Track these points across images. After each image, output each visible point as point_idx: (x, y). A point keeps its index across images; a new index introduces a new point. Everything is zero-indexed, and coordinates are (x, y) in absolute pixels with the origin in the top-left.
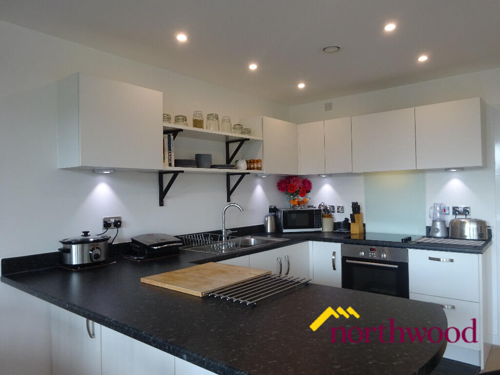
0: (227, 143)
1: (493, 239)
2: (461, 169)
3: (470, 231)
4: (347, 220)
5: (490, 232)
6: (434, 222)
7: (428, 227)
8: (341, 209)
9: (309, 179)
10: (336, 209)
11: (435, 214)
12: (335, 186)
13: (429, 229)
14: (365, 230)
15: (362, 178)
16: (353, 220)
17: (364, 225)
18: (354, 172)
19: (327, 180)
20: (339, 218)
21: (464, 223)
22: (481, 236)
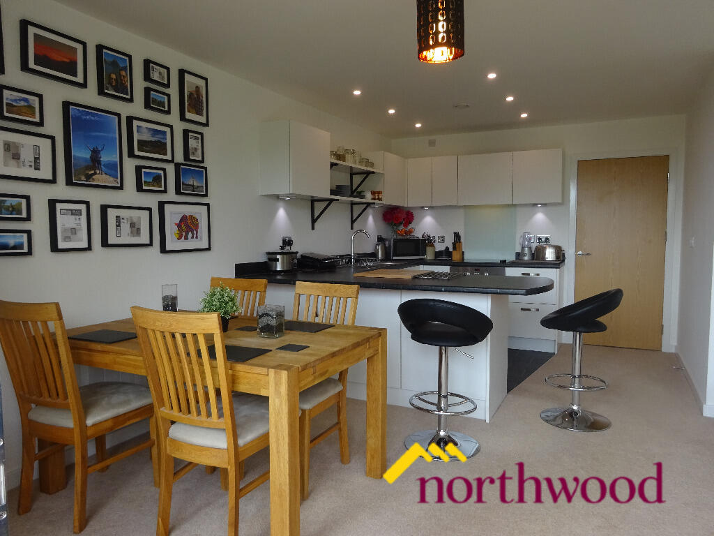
0: (352, 175)
1: (566, 261)
2: (544, 205)
3: (550, 255)
4: (447, 248)
5: (564, 254)
6: (523, 248)
7: (517, 253)
8: (443, 239)
9: (412, 211)
10: (437, 239)
11: (524, 242)
12: (435, 218)
13: (518, 255)
14: (463, 257)
15: (462, 211)
16: (454, 248)
17: (463, 252)
18: (459, 205)
19: (429, 212)
20: (439, 247)
21: (545, 248)
22: (558, 257)
